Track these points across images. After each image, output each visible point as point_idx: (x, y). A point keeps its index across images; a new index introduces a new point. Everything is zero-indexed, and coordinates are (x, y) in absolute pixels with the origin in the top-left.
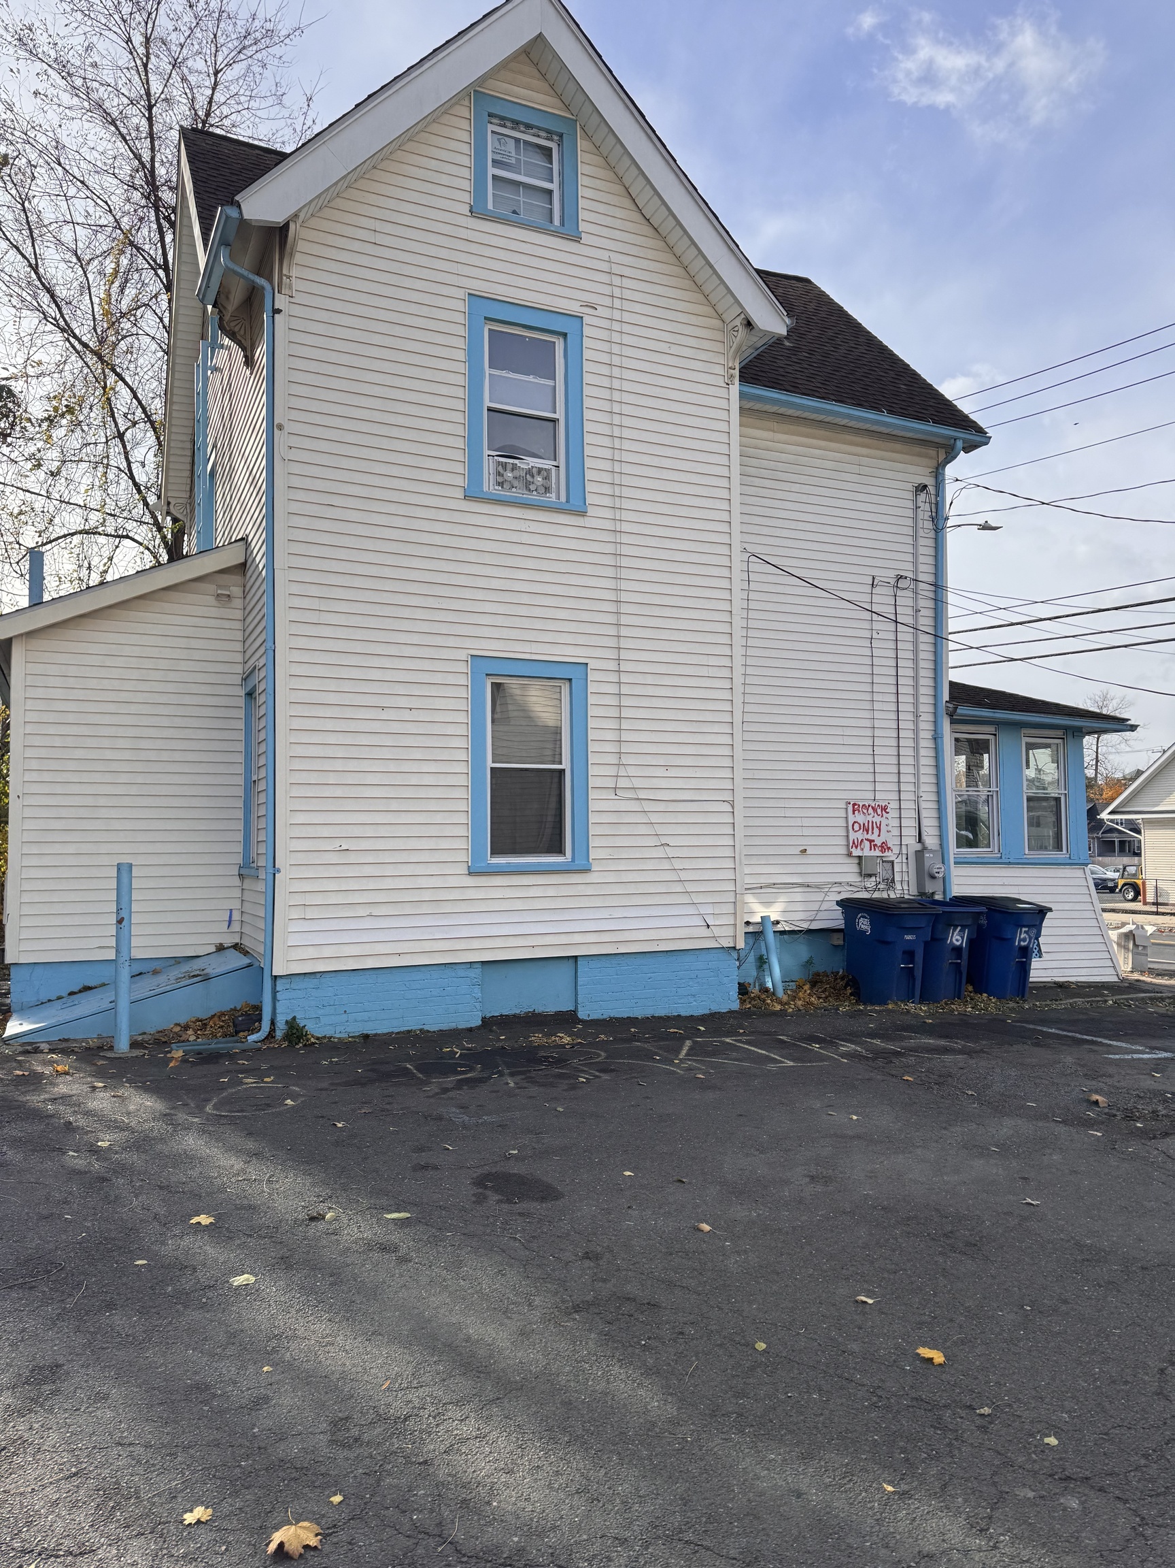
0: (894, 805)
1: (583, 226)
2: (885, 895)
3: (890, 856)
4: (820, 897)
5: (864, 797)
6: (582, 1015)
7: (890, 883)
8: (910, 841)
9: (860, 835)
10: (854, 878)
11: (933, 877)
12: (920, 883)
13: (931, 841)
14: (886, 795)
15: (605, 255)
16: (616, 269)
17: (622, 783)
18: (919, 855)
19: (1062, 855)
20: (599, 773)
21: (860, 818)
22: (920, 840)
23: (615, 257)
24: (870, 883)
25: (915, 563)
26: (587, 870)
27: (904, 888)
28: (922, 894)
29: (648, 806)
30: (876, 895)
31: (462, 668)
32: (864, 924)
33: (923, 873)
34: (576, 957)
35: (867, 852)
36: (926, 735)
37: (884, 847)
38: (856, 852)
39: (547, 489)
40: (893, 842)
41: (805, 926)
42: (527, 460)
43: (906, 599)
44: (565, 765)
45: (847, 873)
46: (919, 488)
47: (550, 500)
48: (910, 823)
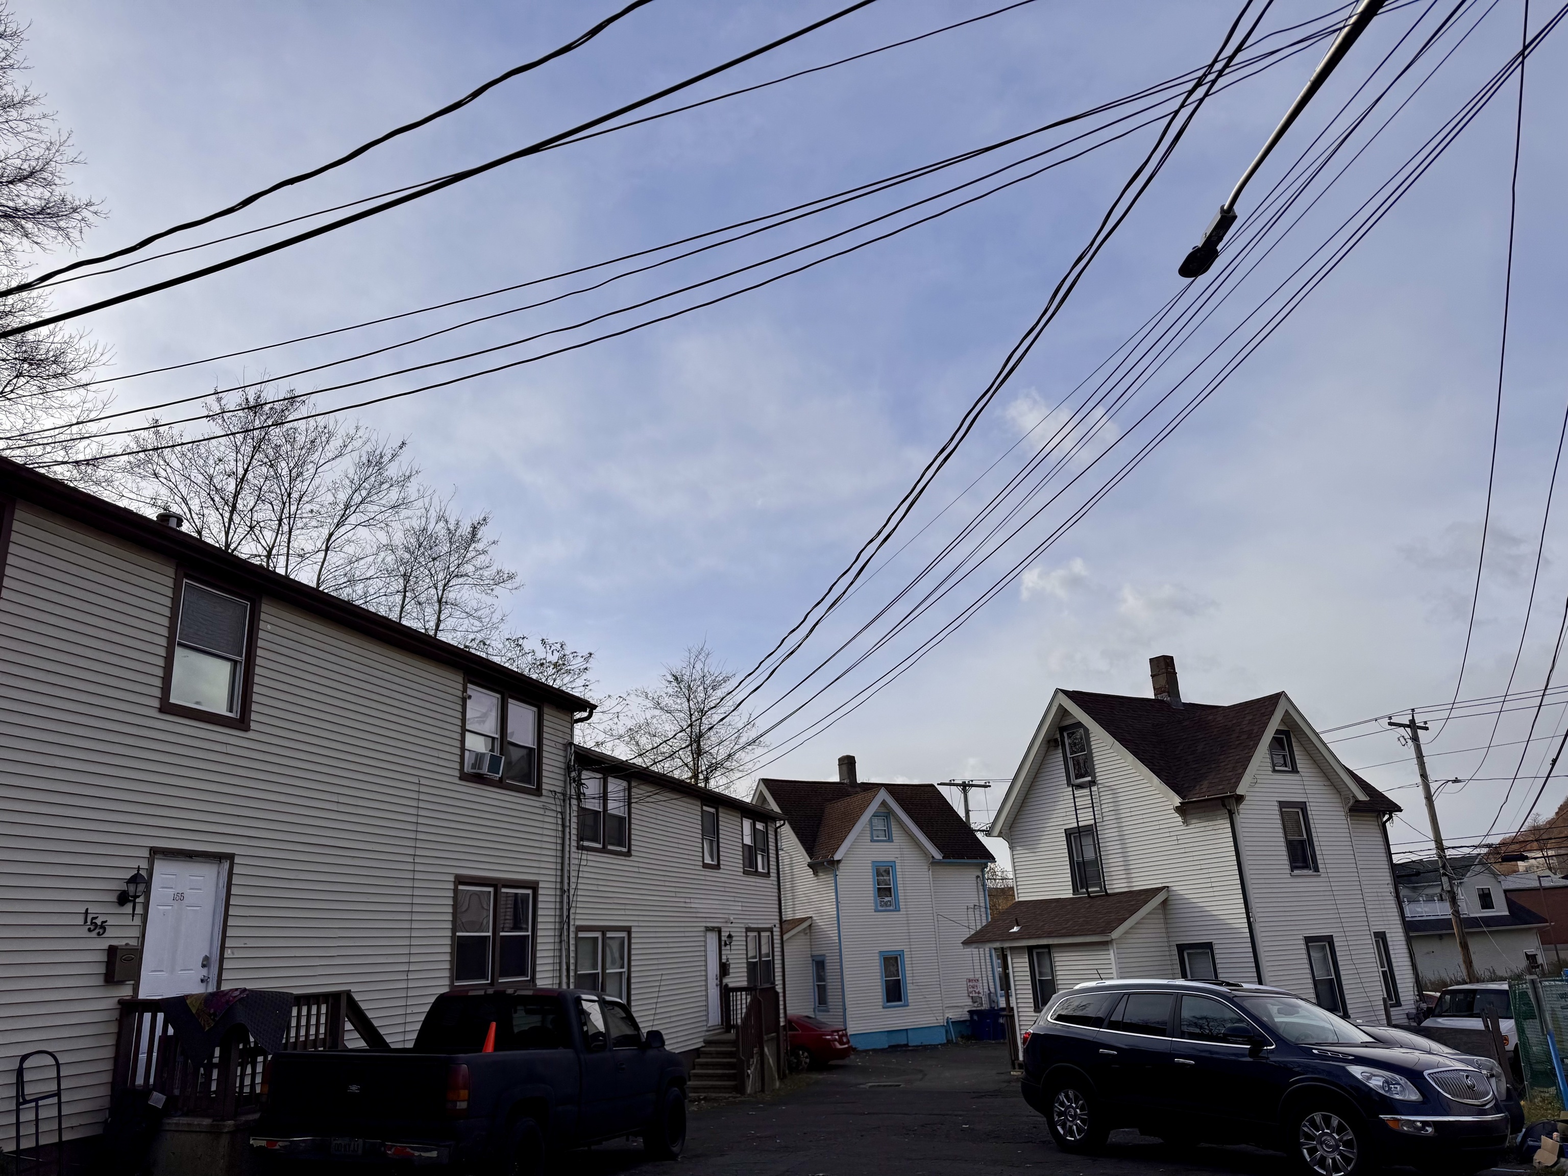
0: (980, 979)
1: (894, 838)
2: (980, 1008)
3: (981, 995)
4: (962, 1010)
5: (972, 977)
6: (910, 1045)
7: (982, 1004)
8: (986, 990)
9: (972, 989)
10: (971, 1003)
11: (994, 1002)
12: (990, 1004)
13: (992, 990)
14: (978, 976)
15: (898, 844)
16: (902, 847)
17: (914, 981)
18: (989, 994)
20: (909, 980)
21: (971, 984)
22: (989, 990)
23: (901, 844)
24: (976, 1005)
25: (979, 900)
26: (908, 1006)
27: (985, 1006)
28: (991, 1007)
29: (921, 987)
30: (978, 1009)
31: (877, 955)
32: (975, 1018)
33: (991, 1001)
34: (907, 1030)
35: (974, 995)
36: (988, 955)
37: (979, 993)
38: (971, 995)
39: (891, 905)
40: (981, 991)
41: (959, 1019)
42: (887, 899)
43: (977, 912)
44: (900, 977)
45: (969, 1002)
46: (978, 877)
47: (891, 908)
48: (986, 984)
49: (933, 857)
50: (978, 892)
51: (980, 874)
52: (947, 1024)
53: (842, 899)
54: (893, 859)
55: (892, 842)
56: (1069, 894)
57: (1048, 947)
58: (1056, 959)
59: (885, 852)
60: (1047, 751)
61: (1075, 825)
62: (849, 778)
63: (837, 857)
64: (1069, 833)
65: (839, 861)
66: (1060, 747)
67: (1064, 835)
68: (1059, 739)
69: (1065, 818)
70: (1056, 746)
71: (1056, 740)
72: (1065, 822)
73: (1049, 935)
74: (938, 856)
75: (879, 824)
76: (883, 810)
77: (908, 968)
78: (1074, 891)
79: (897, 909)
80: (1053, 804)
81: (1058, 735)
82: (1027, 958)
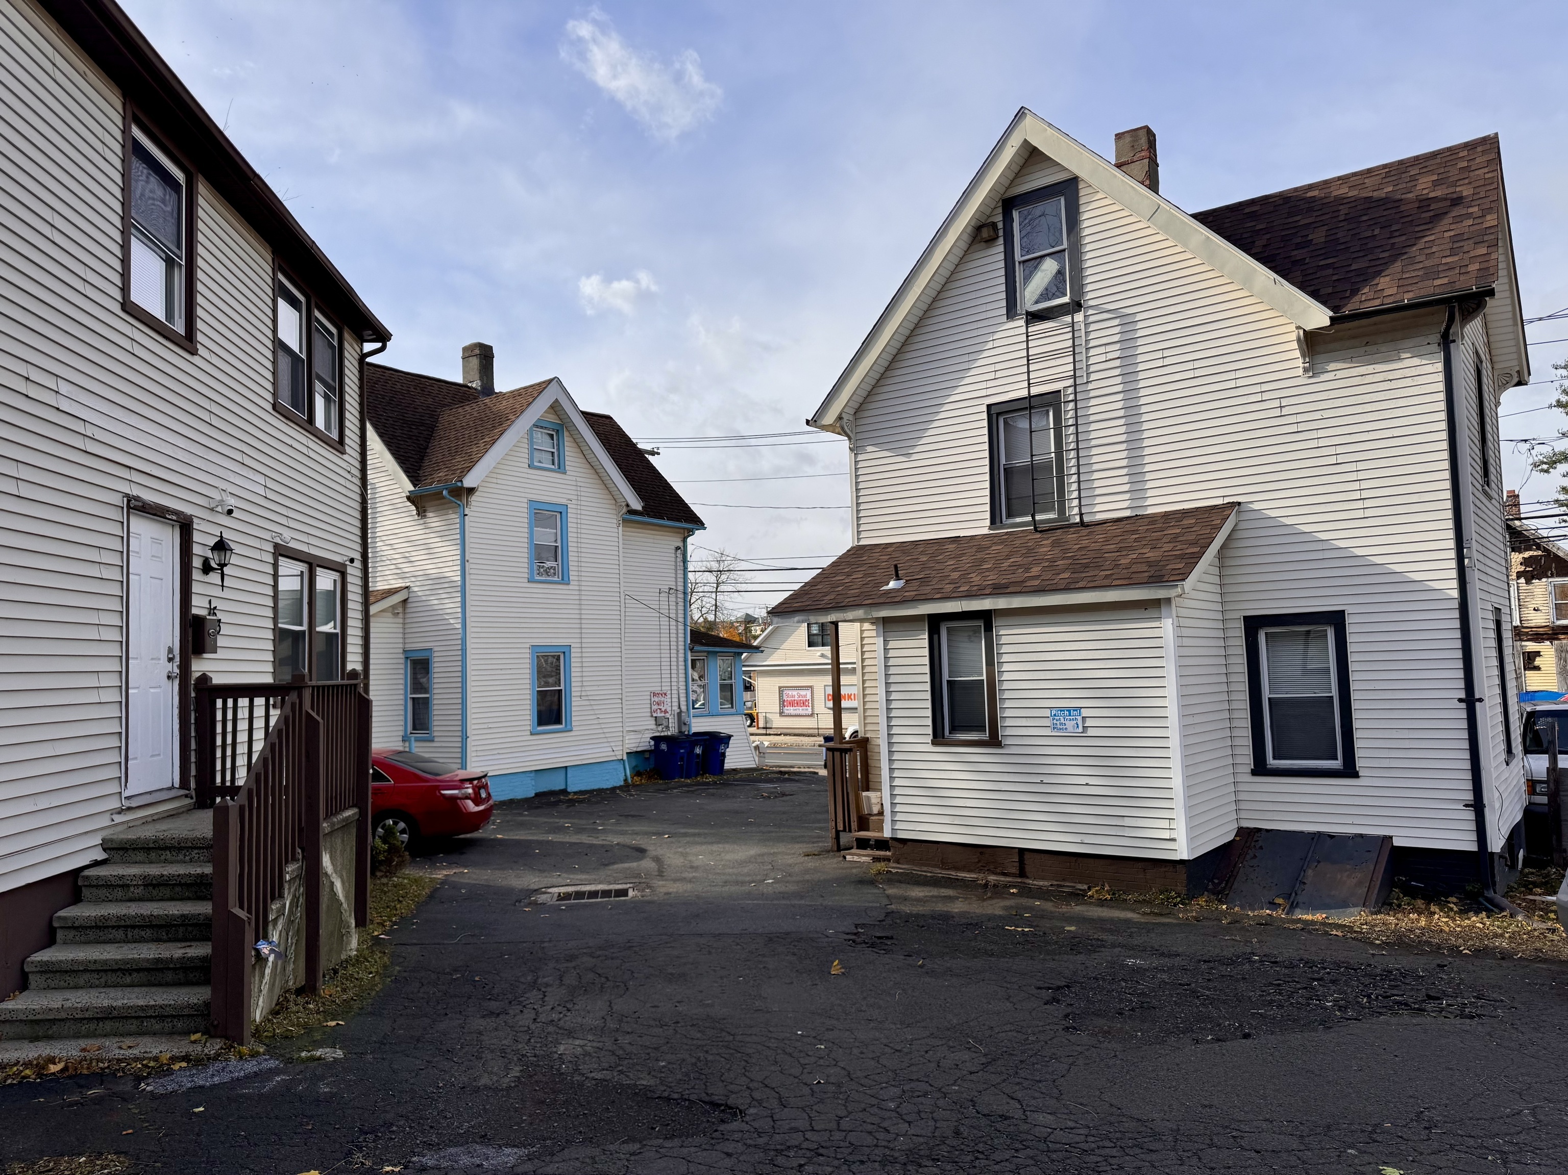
0: (669, 692)
1: (567, 468)
2: (666, 734)
3: (668, 715)
4: (640, 736)
5: (657, 689)
6: (569, 790)
7: (667, 727)
8: (676, 708)
9: (656, 707)
10: (654, 727)
11: (685, 724)
12: (680, 727)
13: (684, 708)
14: (666, 688)
15: (574, 478)
16: (579, 484)
17: (583, 694)
18: (679, 714)
19: (733, 710)
20: (575, 691)
21: (656, 699)
22: (679, 707)
23: (578, 479)
24: (660, 728)
25: (676, 582)
26: (571, 730)
27: (673, 730)
28: (680, 732)
29: (593, 703)
30: (662, 734)
31: (528, 651)
32: (664, 747)
33: (681, 723)
34: (566, 767)
35: (659, 715)
36: (681, 659)
37: (666, 712)
38: (655, 715)
39: (555, 574)
40: (669, 709)
41: (635, 749)
42: (549, 564)
43: (672, 598)
44: (562, 687)
45: (651, 724)
46: (678, 548)
47: (556, 579)
48: (675, 700)
49: (628, 505)
50: (676, 570)
51: (681, 544)
52: (625, 758)
53: (472, 556)
54: (564, 501)
55: (565, 473)
56: (980, 526)
57: (986, 618)
58: (1004, 640)
59: (551, 489)
60: (966, 252)
61: (1024, 393)
62: (481, 379)
63: (468, 482)
64: (995, 413)
65: (471, 491)
66: (1001, 241)
67: (985, 416)
68: (1000, 225)
69: (990, 384)
70: (991, 241)
71: (993, 227)
72: (990, 392)
74: (637, 505)
75: (543, 442)
76: (552, 418)
77: (575, 672)
78: (993, 521)
79: (565, 581)
80: (966, 358)
81: (999, 218)
82: (923, 640)
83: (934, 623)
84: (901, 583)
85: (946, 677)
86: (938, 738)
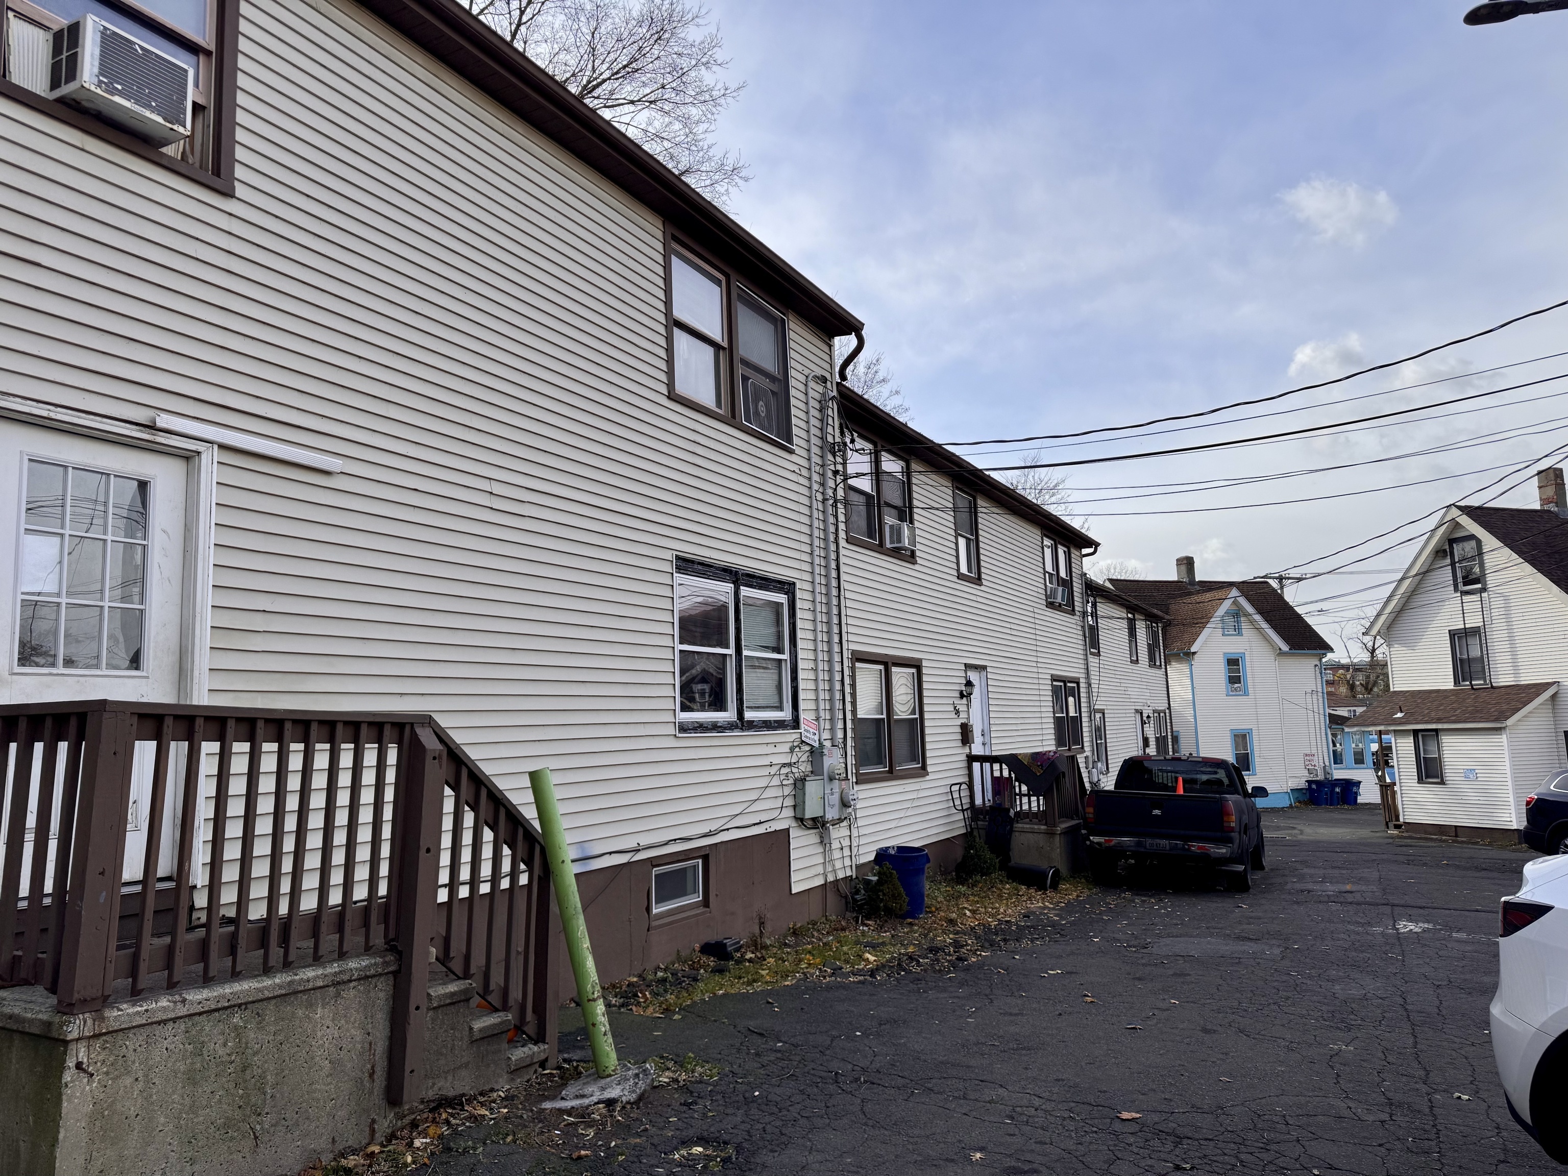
0: (1316, 754)
1: (1243, 632)
2: (1315, 779)
3: (1316, 768)
4: (1298, 780)
5: (1308, 752)
7: (1317, 775)
8: (1321, 764)
9: (1308, 763)
10: (1308, 775)
11: (1328, 774)
12: (1325, 775)
13: (1327, 764)
14: (1314, 751)
15: (1247, 637)
16: (1251, 640)
17: (1261, 754)
18: (1324, 767)
19: (1365, 766)
20: (1256, 753)
21: (1308, 758)
22: (1324, 764)
23: (1250, 638)
24: (1312, 776)
25: (1317, 686)
26: (1255, 774)
27: (1321, 777)
28: (1326, 778)
29: (1267, 759)
30: (1313, 779)
31: (1228, 732)
32: (1314, 786)
33: (1326, 773)
35: (1310, 767)
36: (1323, 734)
37: (1315, 766)
38: (1308, 767)
39: (1240, 690)
40: (1317, 764)
41: (1298, 788)
42: (1236, 685)
43: (1315, 696)
44: (1249, 751)
45: (1306, 773)
46: (1316, 666)
47: (1241, 693)
48: (1321, 759)
49: (1280, 649)
50: (1316, 679)
51: (1318, 663)
52: (1289, 791)
53: (1197, 683)
54: (1243, 651)
55: (1242, 635)
56: (1450, 685)
57: (1436, 730)
58: (1443, 741)
59: (1234, 645)
60: (1433, 561)
61: (1462, 627)
62: (1188, 577)
63: (1193, 650)
64: (1453, 634)
65: (1194, 653)
66: (1449, 557)
67: (1448, 635)
68: (1448, 550)
69: (1449, 621)
70: (1445, 556)
71: (1445, 551)
72: (1449, 624)
73: (1439, 721)
74: (1285, 648)
75: (1230, 621)
76: (1234, 608)
77: (1256, 743)
78: (1455, 683)
79: (1246, 694)
80: (1437, 608)
81: (1447, 547)
82: (1411, 740)
83: (1416, 733)
84: (1403, 714)
85: (1422, 755)
86: (1420, 780)
